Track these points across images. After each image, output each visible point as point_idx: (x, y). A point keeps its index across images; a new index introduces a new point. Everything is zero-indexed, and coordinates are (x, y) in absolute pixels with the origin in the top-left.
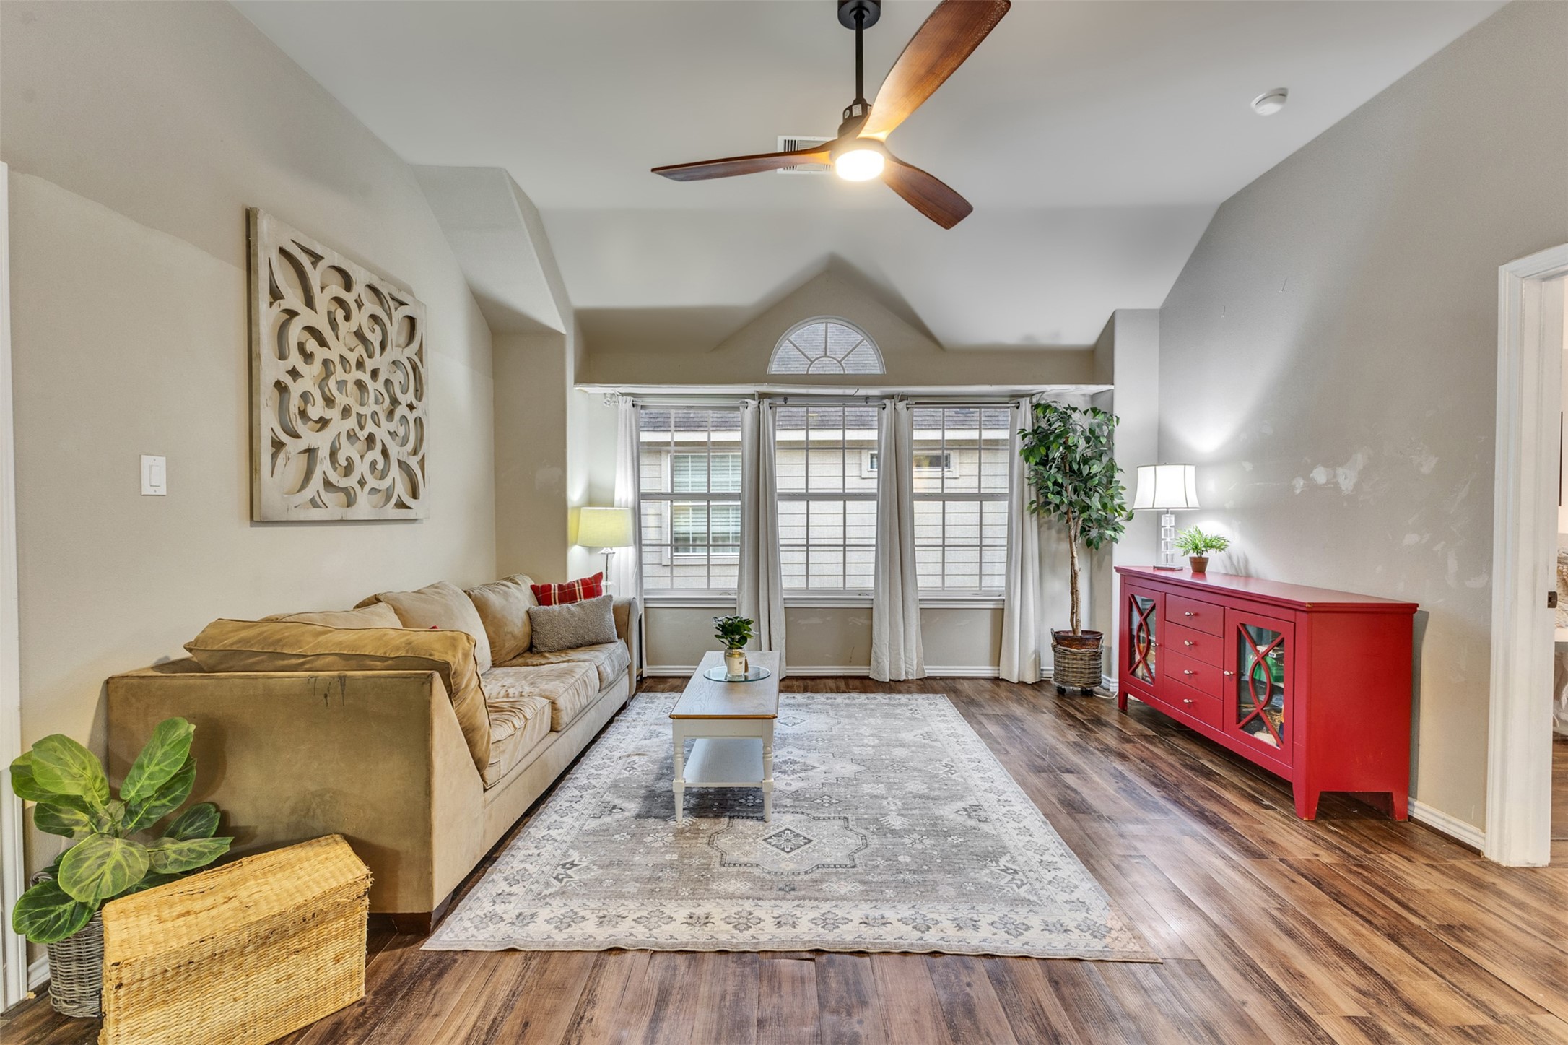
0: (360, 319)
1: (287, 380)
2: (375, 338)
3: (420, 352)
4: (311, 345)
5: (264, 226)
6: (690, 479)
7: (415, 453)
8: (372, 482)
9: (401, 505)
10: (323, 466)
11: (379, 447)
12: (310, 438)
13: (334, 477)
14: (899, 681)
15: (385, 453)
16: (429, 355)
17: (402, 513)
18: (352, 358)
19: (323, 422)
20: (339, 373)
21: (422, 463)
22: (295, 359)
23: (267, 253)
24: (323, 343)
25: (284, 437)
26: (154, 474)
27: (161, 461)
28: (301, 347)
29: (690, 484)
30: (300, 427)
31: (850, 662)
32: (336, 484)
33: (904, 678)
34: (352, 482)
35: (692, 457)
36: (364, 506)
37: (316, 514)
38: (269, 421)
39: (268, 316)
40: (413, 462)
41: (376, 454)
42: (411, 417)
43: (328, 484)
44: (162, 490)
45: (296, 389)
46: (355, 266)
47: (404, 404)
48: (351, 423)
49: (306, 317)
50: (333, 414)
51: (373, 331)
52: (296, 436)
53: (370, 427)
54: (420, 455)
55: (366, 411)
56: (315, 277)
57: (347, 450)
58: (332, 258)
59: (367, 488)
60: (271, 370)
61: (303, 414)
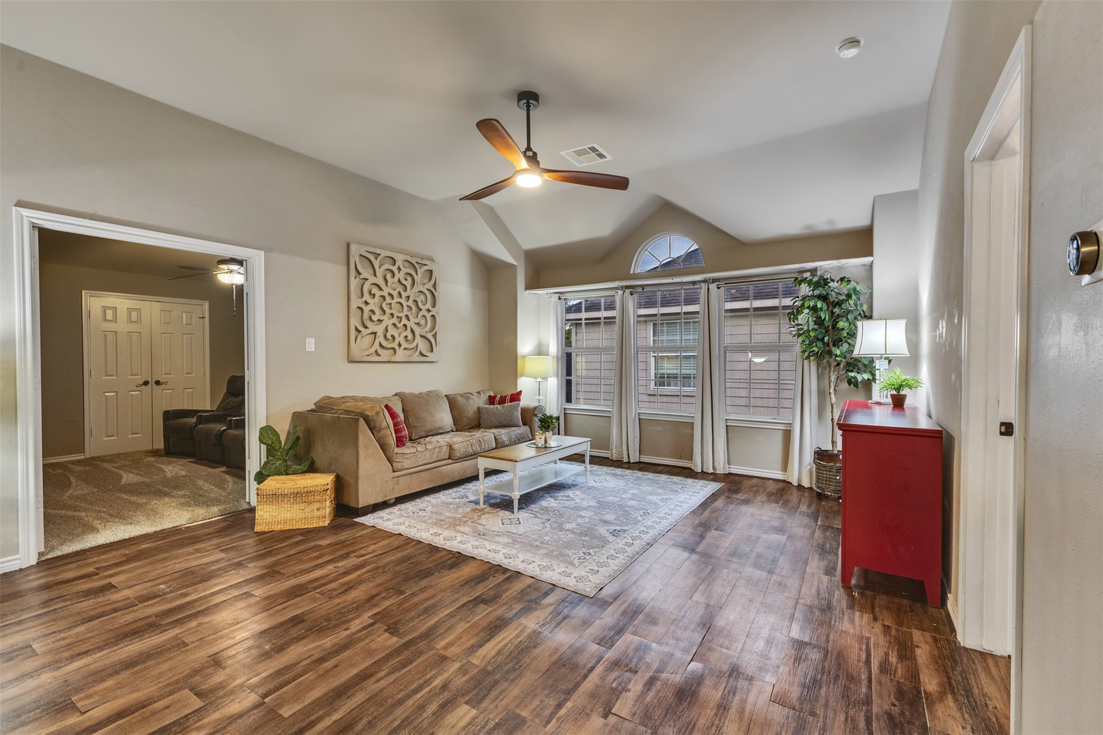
0: (400, 276)
1: (363, 306)
2: (408, 283)
3: (434, 286)
4: (375, 290)
5: (353, 248)
6: (665, 338)
7: (431, 331)
8: (404, 345)
9: (422, 354)
10: (380, 338)
11: (409, 329)
12: (372, 327)
13: (384, 343)
14: (708, 473)
15: (412, 331)
16: (441, 286)
17: (423, 359)
18: (395, 293)
19: (380, 321)
20: (388, 300)
21: (435, 336)
22: (367, 297)
23: (355, 258)
24: (381, 289)
25: (360, 328)
26: (310, 344)
27: (313, 340)
28: (370, 292)
29: (665, 342)
30: (368, 324)
31: (680, 458)
32: (386, 346)
33: (712, 471)
34: (395, 345)
35: (667, 323)
36: (401, 355)
37: (376, 358)
38: (355, 322)
39: (354, 282)
40: (430, 336)
41: (408, 333)
42: (428, 316)
43: (381, 346)
44: (313, 350)
45: (366, 309)
46: (396, 254)
47: (424, 310)
48: (395, 320)
49: (372, 279)
50: (385, 318)
51: (406, 280)
52: (366, 327)
53: (404, 321)
54: (434, 333)
55: (402, 315)
56: (376, 264)
57: (392, 331)
58: (384, 253)
59: (402, 348)
60: (356, 302)
61: (370, 319)
